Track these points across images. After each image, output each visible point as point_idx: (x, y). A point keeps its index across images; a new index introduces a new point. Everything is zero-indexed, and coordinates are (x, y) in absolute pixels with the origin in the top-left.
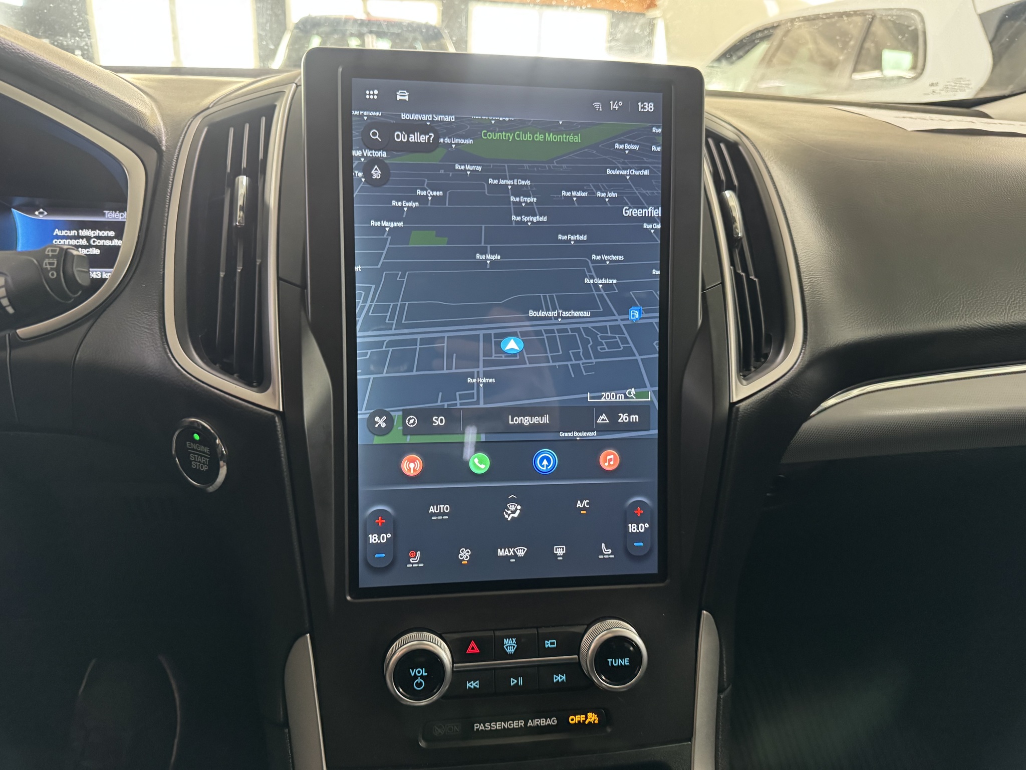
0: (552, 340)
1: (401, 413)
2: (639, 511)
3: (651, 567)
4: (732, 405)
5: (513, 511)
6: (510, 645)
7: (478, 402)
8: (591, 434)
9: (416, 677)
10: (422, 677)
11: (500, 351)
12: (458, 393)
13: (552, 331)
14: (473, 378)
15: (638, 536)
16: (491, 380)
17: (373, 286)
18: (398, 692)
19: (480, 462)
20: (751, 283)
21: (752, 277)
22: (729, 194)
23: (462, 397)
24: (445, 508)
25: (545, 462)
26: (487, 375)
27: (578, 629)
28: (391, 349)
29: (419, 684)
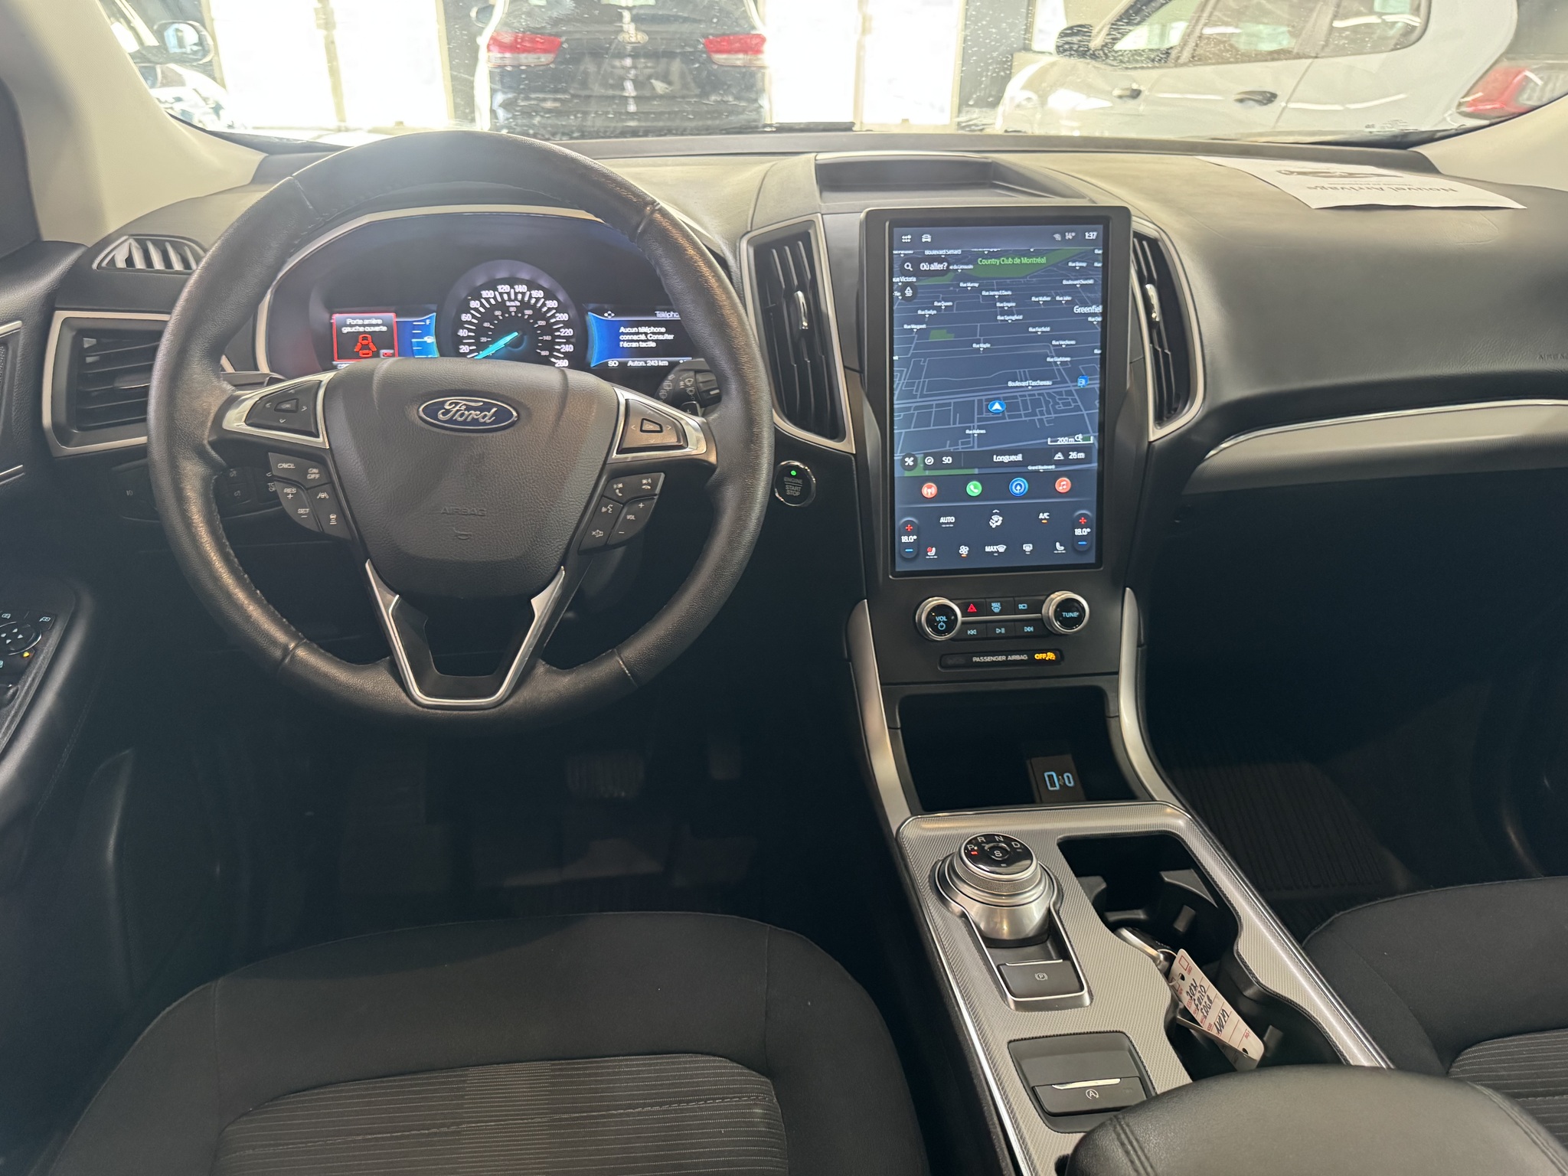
0: (1024, 402)
1: (922, 455)
2: (1083, 521)
3: (1091, 558)
4: (1150, 443)
5: (996, 521)
6: (996, 607)
7: (973, 447)
8: (1050, 467)
9: (940, 622)
10: (944, 622)
11: (988, 411)
12: (960, 441)
13: (1025, 396)
14: (970, 430)
15: (1082, 538)
16: (983, 431)
17: (905, 370)
18: (929, 630)
19: (975, 488)
20: (1165, 355)
21: (1167, 351)
22: (1150, 288)
23: (963, 443)
24: (952, 519)
25: (1018, 488)
26: (980, 428)
27: (1042, 598)
28: (916, 412)
29: (942, 626)
